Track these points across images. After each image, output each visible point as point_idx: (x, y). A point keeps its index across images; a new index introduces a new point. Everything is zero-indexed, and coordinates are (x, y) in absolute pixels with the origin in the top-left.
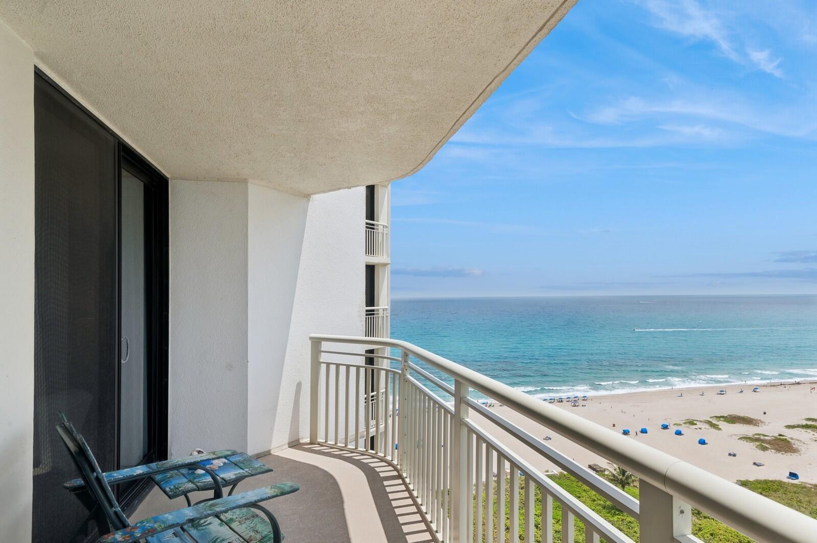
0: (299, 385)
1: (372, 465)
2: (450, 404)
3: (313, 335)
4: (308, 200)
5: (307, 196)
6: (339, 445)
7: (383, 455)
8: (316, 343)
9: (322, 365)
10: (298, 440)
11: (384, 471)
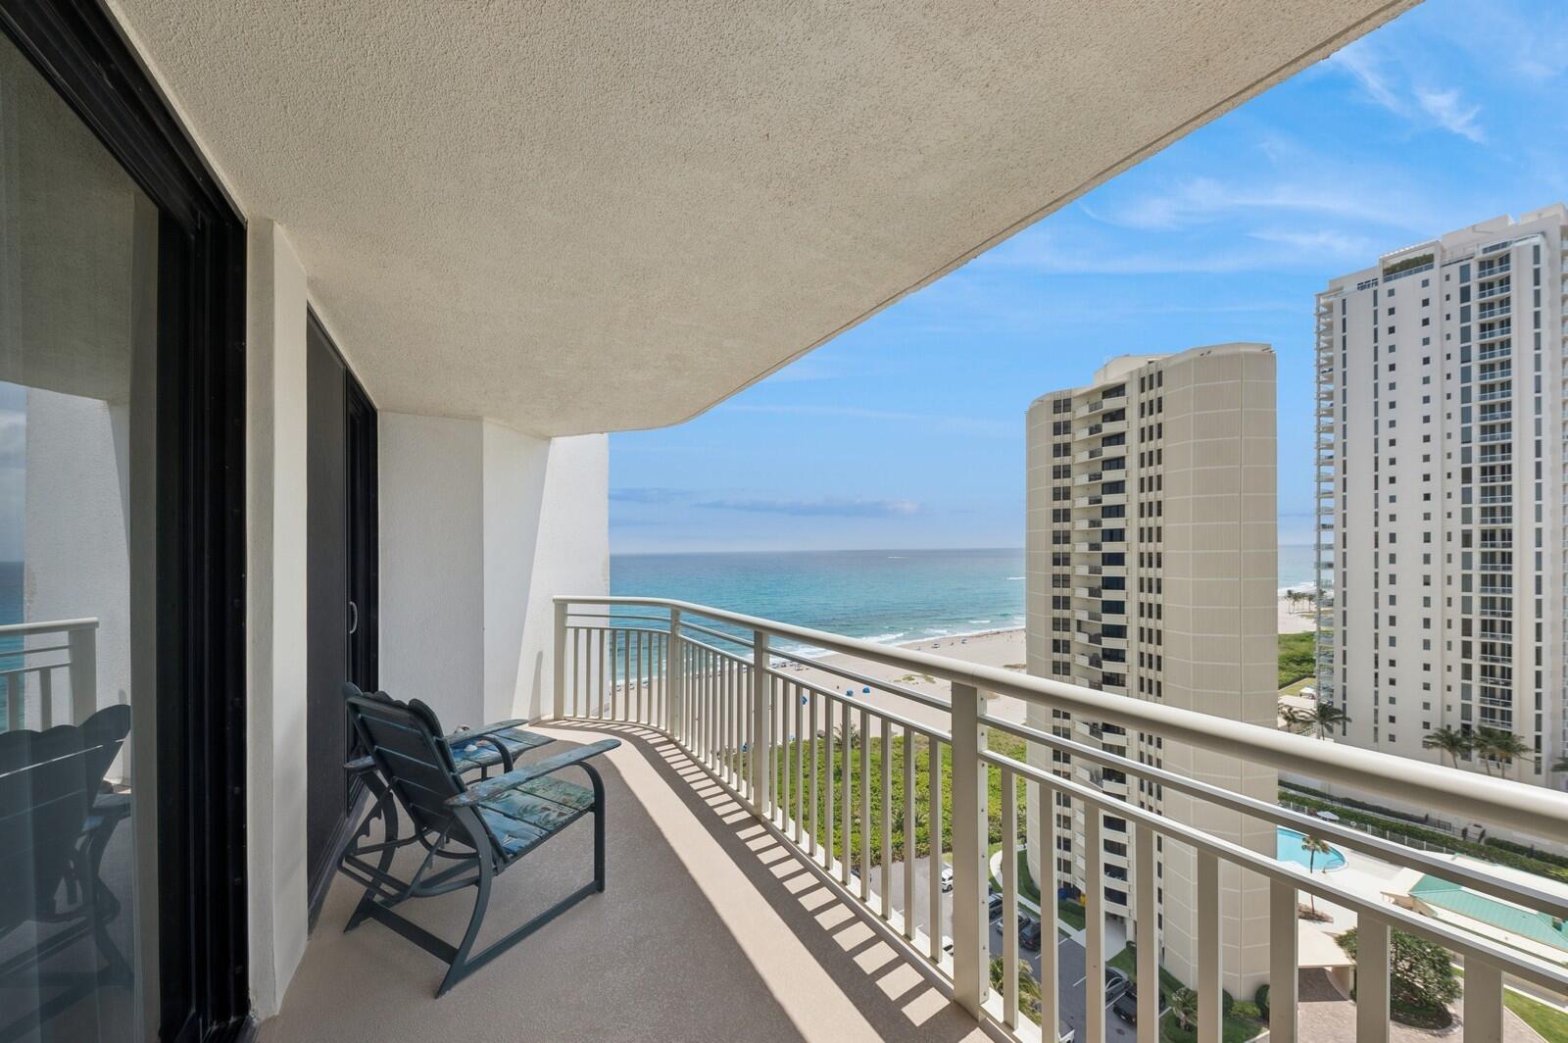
0: (540, 655)
1: (645, 738)
2: (750, 657)
3: (555, 597)
4: (549, 443)
5: (548, 439)
6: (591, 717)
7: (656, 725)
8: (561, 605)
9: (569, 630)
10: (539, 718)
11: (653, 739)
